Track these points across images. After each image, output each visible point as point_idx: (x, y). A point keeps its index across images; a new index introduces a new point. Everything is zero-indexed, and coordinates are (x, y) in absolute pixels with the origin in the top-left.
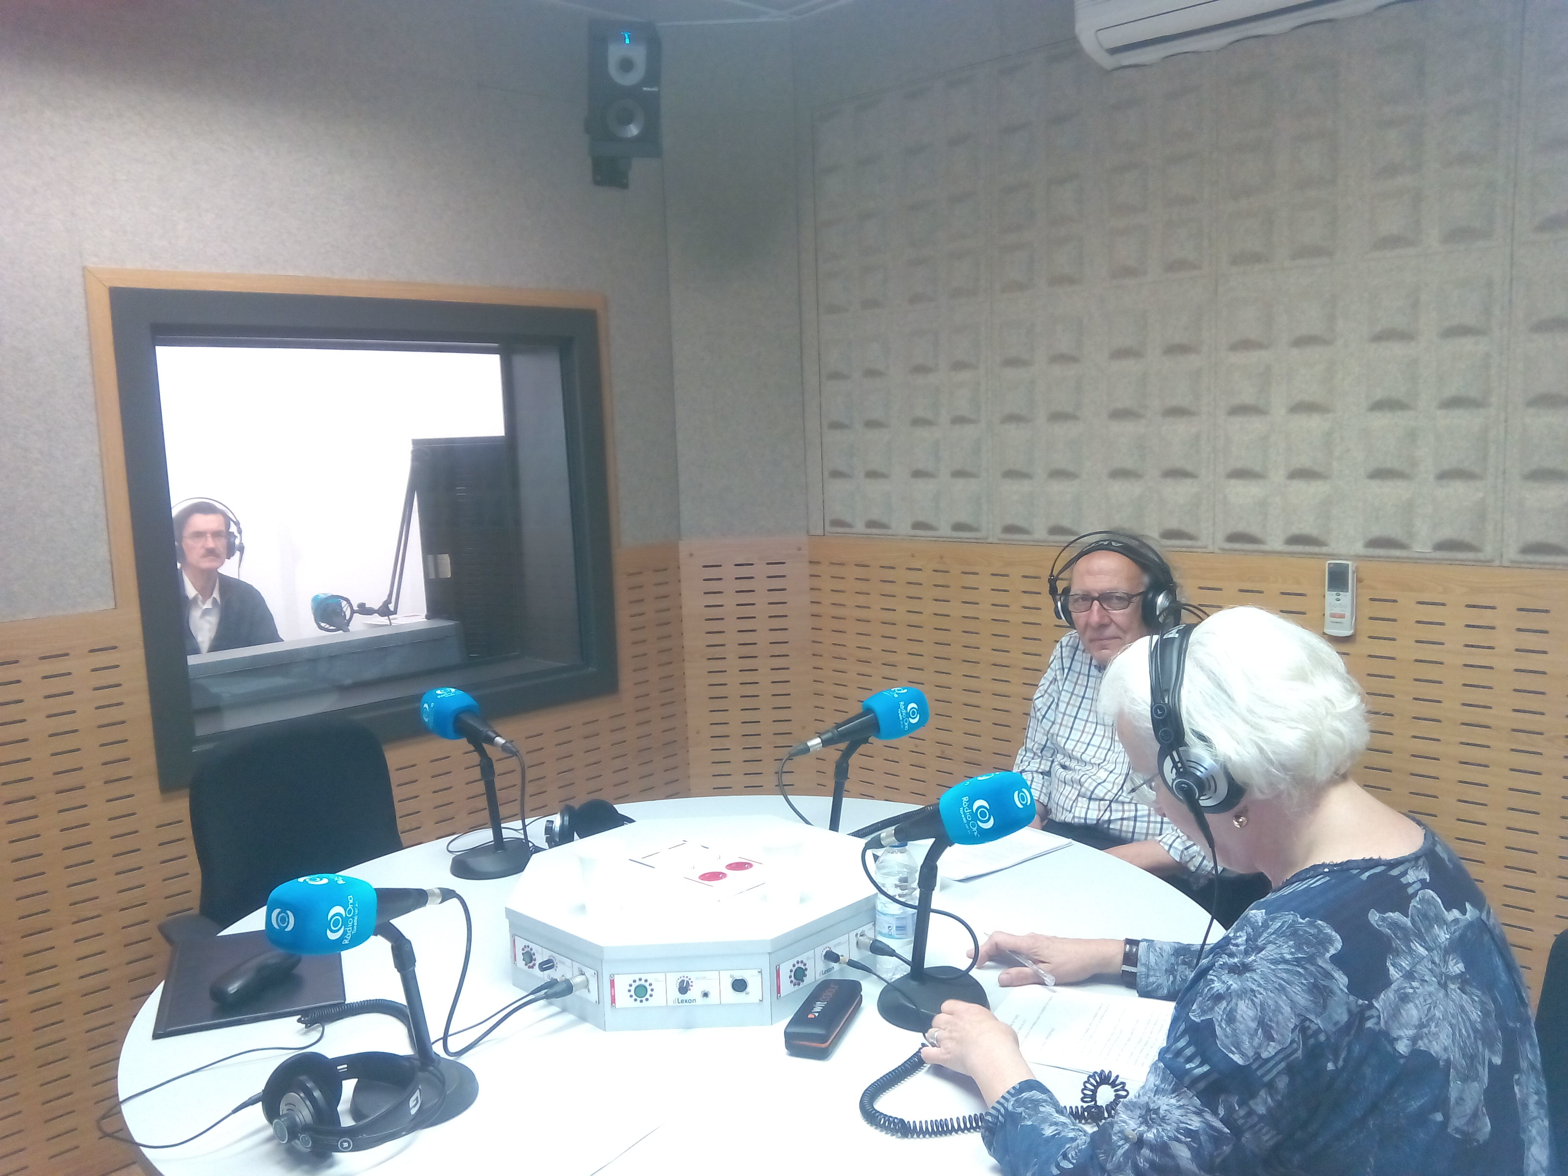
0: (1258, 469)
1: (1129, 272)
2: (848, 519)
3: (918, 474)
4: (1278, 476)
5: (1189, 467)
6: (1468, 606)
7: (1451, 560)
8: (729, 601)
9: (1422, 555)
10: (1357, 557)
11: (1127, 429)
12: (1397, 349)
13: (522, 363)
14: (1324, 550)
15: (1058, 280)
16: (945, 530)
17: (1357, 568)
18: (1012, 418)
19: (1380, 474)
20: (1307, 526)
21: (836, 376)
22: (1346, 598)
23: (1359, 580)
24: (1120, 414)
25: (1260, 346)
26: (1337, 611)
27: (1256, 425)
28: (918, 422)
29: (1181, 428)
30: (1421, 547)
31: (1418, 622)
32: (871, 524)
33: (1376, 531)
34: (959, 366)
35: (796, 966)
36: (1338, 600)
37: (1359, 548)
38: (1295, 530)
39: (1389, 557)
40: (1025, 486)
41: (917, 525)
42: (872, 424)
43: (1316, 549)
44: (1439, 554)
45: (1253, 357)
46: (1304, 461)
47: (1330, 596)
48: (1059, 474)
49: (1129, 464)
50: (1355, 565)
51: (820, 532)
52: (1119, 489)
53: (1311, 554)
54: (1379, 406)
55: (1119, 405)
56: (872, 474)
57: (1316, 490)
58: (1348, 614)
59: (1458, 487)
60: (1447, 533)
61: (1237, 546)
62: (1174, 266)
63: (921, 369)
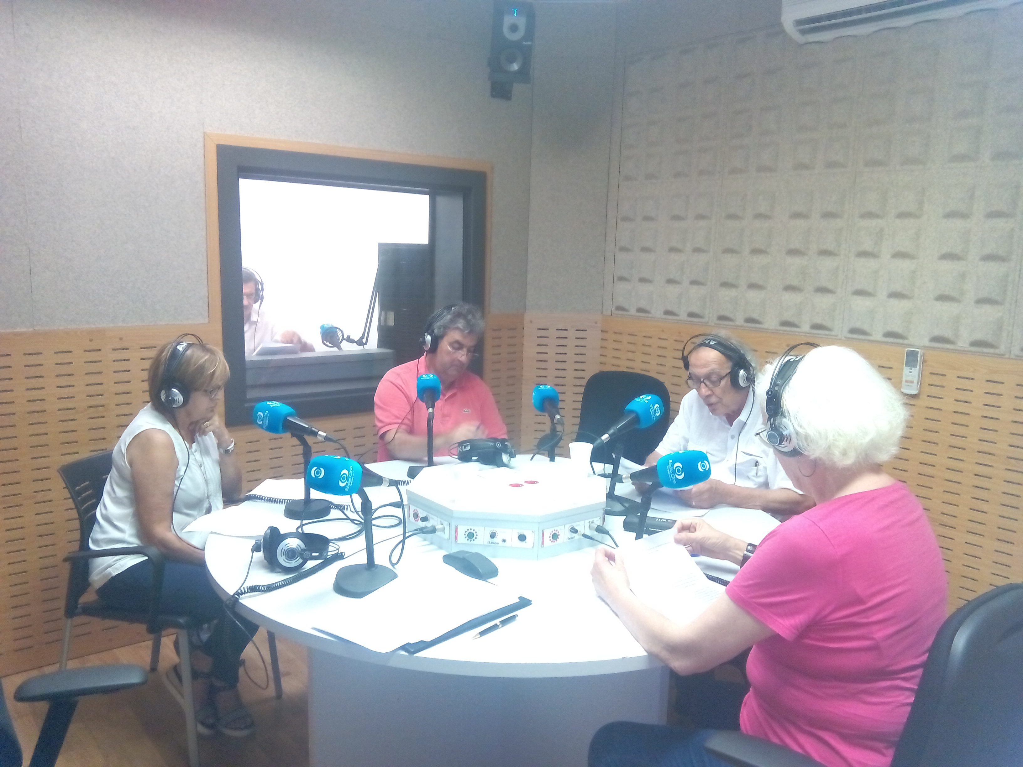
0: (870, 290)
1: (803, 166)
2: (626, 306)
3: (670, 281)
4: (882, 295)
5: (830, 287)
6: (988, 381)
7: (979, 352)
8: (552, 351)
9: (963, 349)
10: (924, 347)
11: (796, 262)
12: (959, 223)
13: (442, 201)
14: (906, 342)
15: (762, 169)
16: (683, 316)
17: (924, 354)
18: (729, 251)
19: (942, 298)
20: (896, 327)
21: (626, 219)
22: (915, 372)
23: (924, 361)
24: (792, 252)
25: (877, 216)
26: (910, 379)
27: (872, 263)
28: (673, 250)
29: (828, 263)
30: (963, 343)
31: (957, 389)
32: (640, 310)
33: (937, 332)
34: (700, 217)
35: (553, 533)
36: (911, 372)
37: (926, 342)
38: (889, 329)
39: (942, 349)
40: (733, 293)
41: (667, 313)
42: (645, 250)
43: (901, 341)
44: (973, 349)
45: (873, 223)
46: (897, 287)
47: (906, 370)
48: (753, 286)
49: (795, 283)
50: (923, 352)
51: (609, 313)
52: (790, 298)
53: (898, 343)
54: (945, 257)
55: (792, 246)
56: (643, 280)
57: (904, 305)
58: (916, 381)
59: (988, 309)
60: (978, 336)
61: (855, 336)
62: (831, 165)
63: (676, 218)
